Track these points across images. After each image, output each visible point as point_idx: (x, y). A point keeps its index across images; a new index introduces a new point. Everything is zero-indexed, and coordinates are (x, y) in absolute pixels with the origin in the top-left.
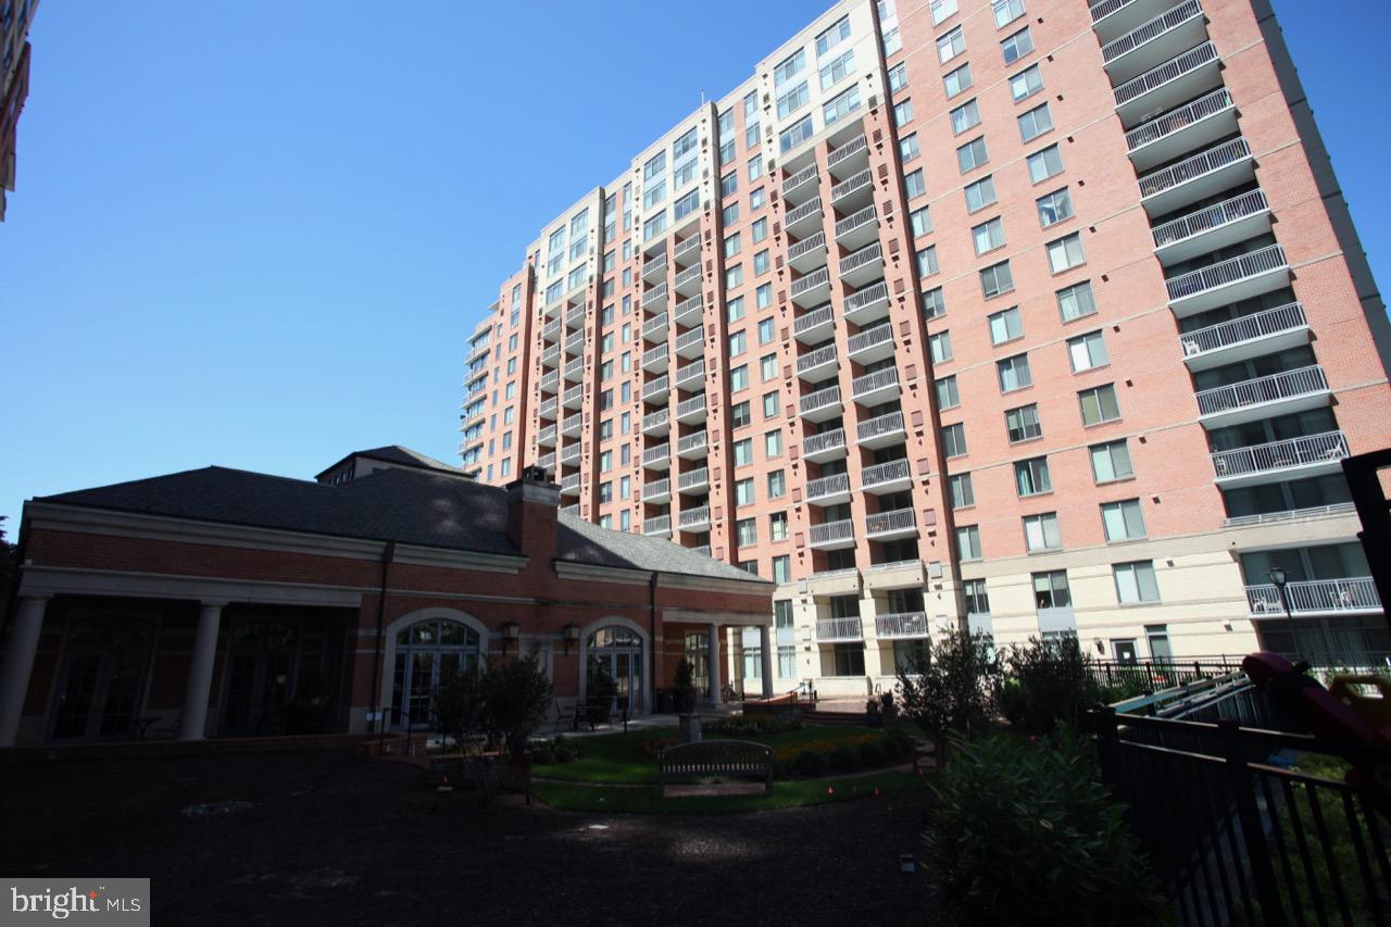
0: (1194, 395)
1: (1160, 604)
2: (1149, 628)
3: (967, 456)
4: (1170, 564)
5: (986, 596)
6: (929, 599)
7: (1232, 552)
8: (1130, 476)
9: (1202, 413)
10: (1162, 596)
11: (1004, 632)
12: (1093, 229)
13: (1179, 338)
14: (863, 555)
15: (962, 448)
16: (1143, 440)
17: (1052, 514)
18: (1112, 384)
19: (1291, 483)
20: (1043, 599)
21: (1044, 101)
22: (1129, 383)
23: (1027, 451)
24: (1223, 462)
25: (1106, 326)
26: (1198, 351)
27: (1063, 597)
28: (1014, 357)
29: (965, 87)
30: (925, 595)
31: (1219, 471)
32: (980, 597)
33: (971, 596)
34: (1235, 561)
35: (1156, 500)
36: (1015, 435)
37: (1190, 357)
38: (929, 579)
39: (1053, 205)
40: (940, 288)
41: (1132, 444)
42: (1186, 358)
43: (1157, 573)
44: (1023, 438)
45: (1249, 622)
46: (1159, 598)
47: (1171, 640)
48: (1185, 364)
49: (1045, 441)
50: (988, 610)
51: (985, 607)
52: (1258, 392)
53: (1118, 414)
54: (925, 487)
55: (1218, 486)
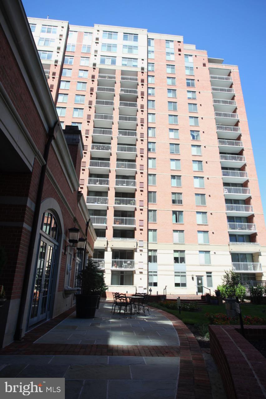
0: (225, 205)
1: (211, 266)
2: (207, 273)
3: (156, 204)
4: (215, 253)
5: (156, 256)
6: (136, 255)
7: (230, 252)
8: (206, 224)
9: (227, 210)
10: (211, 263)
11: (162, 271)
12: (205, 147)
13: (223, 187)
14: (109, 233)
15: (155, 201)
16: (211, 214)
17: (182, 231)
18: (205, 194)
20: (176, 260)
21: (196, 103)
22: (210, 196)
23: (177, 208)
25: (206, 177)
26: (228, 192)
27: (183, 260)
28: (177, 176)
29: (173, 84)
30: (135, 253)
32: (154, 256)
33: (150, 256)
34: (230, 255)
35: (213, 233)
36: (174, 202)
37: (225, 193)
38: (138, 247)
39: (194, 134)
40: (155, 143)
41: (208, 214)
43: (211, 256)
44: (176, 203)
46: (210, 263)
47: (213, 277)
48: (224, 195)
49: (184, 206)
50: (156, 262)
51: (155, 261)
52: (241, 209)
53: (205, 204)
54: (141, 211)
55: (228, 232)
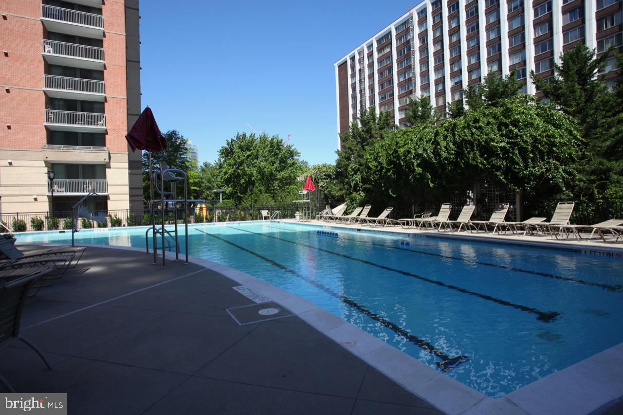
0: (44, 76)
4: (10, 164)
7: (46, 162)
9: (46, 87)
10: (2, 181)
13: (43, 41)
16: (8, 91)
19: (83, 134)
22: (6, 54)
24: (52, 116)
26: (52, 52)
31: (48, 120)
34: (46, 166)
35: (9, 127)
37: (46, 53)
42: (44, 53)
43: (2, 168)
45: (46, 197)
47: (3, 205)
48: (43, 57)
52: (78, 86)
55: (46, 127)
